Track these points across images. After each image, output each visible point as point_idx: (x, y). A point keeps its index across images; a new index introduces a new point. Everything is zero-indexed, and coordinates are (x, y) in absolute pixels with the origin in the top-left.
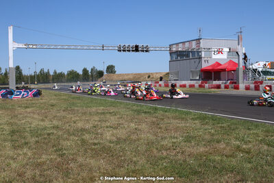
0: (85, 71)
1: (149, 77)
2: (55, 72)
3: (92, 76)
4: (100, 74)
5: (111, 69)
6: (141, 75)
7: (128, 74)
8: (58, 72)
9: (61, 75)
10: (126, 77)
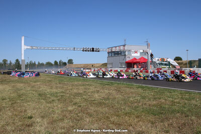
0: (56, 62)
1: (92, 66)
2: (39, 63)
3: (60, 65)
4: (65, 64)
5: (70, 61)
6: (88, 65)
7: (81, 65)
8: (41, 63)
9: (42, 64)
10: (79, 66)
